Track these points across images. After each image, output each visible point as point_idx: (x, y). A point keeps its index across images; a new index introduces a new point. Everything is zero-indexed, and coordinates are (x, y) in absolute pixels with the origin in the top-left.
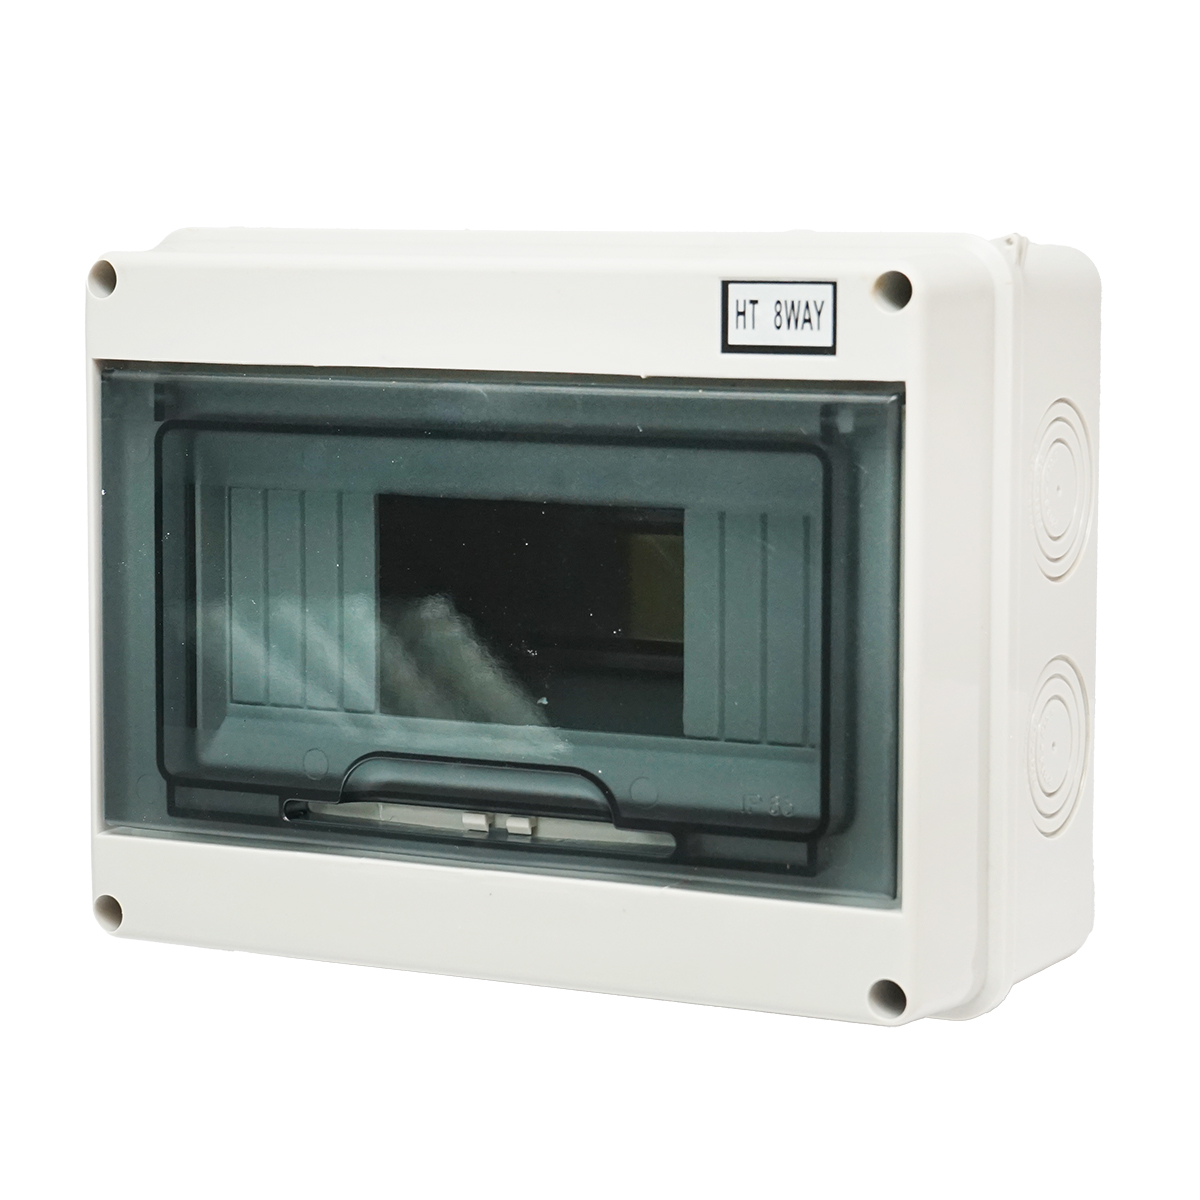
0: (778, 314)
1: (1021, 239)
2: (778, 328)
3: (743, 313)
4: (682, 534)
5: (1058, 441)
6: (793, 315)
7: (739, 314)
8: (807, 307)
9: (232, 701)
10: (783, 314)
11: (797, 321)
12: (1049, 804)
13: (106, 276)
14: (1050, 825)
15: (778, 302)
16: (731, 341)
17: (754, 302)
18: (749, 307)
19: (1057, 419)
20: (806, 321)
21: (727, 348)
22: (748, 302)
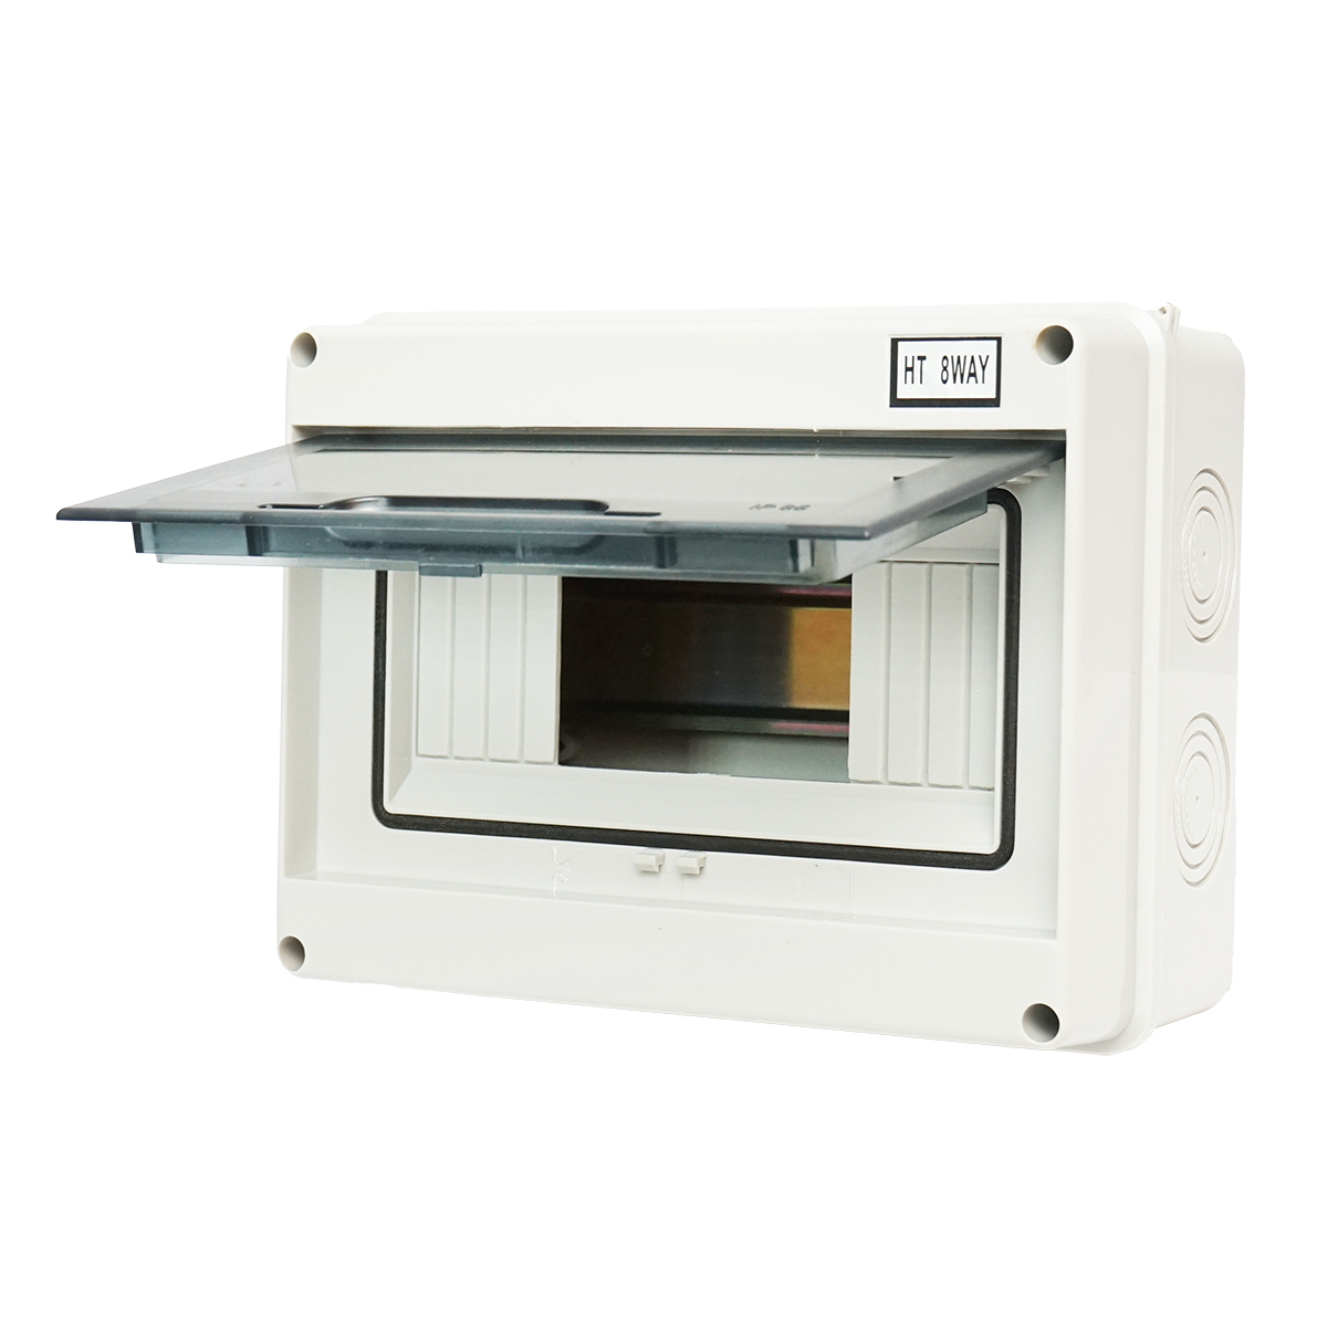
0: (945, 369)
1: (1174, 308)
2: (945, 382)
3: (911, 369)
4: (850, 607)
5: (1203, 509)
6: (957, 369)
7: (907, 369)
8: (973, 361)
9: (417, 755)
10: (950, 369)
11: (962, 376)
12: (1194, 856)
13: (308, 346)
14: (1196, 875)
15: (945, 358)
16: (900, 395)
17: (922, 358)
18: (917, 363)
19: (1203, 488)
20: (971, 375)
21: (896, 402)
22: (916, 358)
